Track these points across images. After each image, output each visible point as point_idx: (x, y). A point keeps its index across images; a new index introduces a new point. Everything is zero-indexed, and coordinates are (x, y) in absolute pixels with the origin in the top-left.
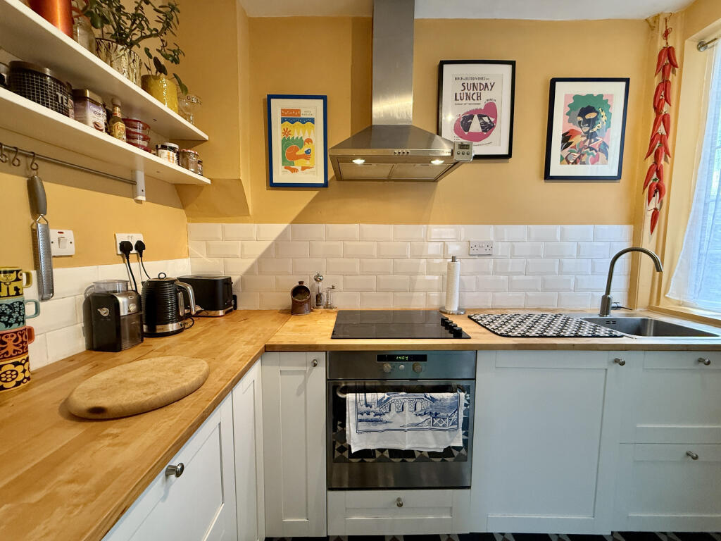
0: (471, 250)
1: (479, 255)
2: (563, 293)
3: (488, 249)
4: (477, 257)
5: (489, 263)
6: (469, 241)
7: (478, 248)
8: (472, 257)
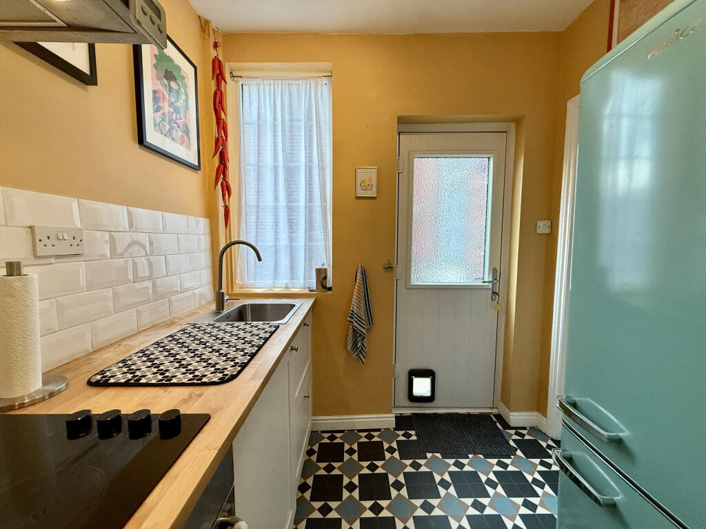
0: (39, 245)
1: (57, 257)
2: (173, 298)
3: (75, 243)
4: (53, 260)
5: (80, 268)
6: (31, 228)
7: (56, 242)
8: (42, 261)
